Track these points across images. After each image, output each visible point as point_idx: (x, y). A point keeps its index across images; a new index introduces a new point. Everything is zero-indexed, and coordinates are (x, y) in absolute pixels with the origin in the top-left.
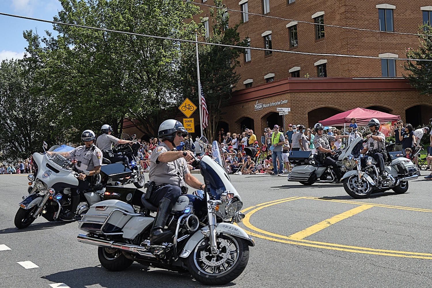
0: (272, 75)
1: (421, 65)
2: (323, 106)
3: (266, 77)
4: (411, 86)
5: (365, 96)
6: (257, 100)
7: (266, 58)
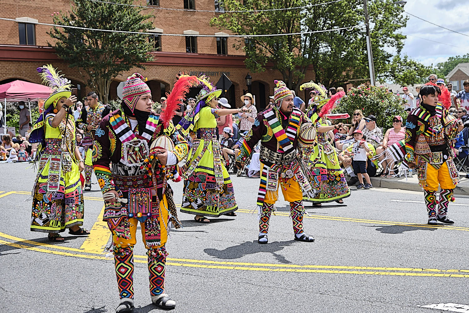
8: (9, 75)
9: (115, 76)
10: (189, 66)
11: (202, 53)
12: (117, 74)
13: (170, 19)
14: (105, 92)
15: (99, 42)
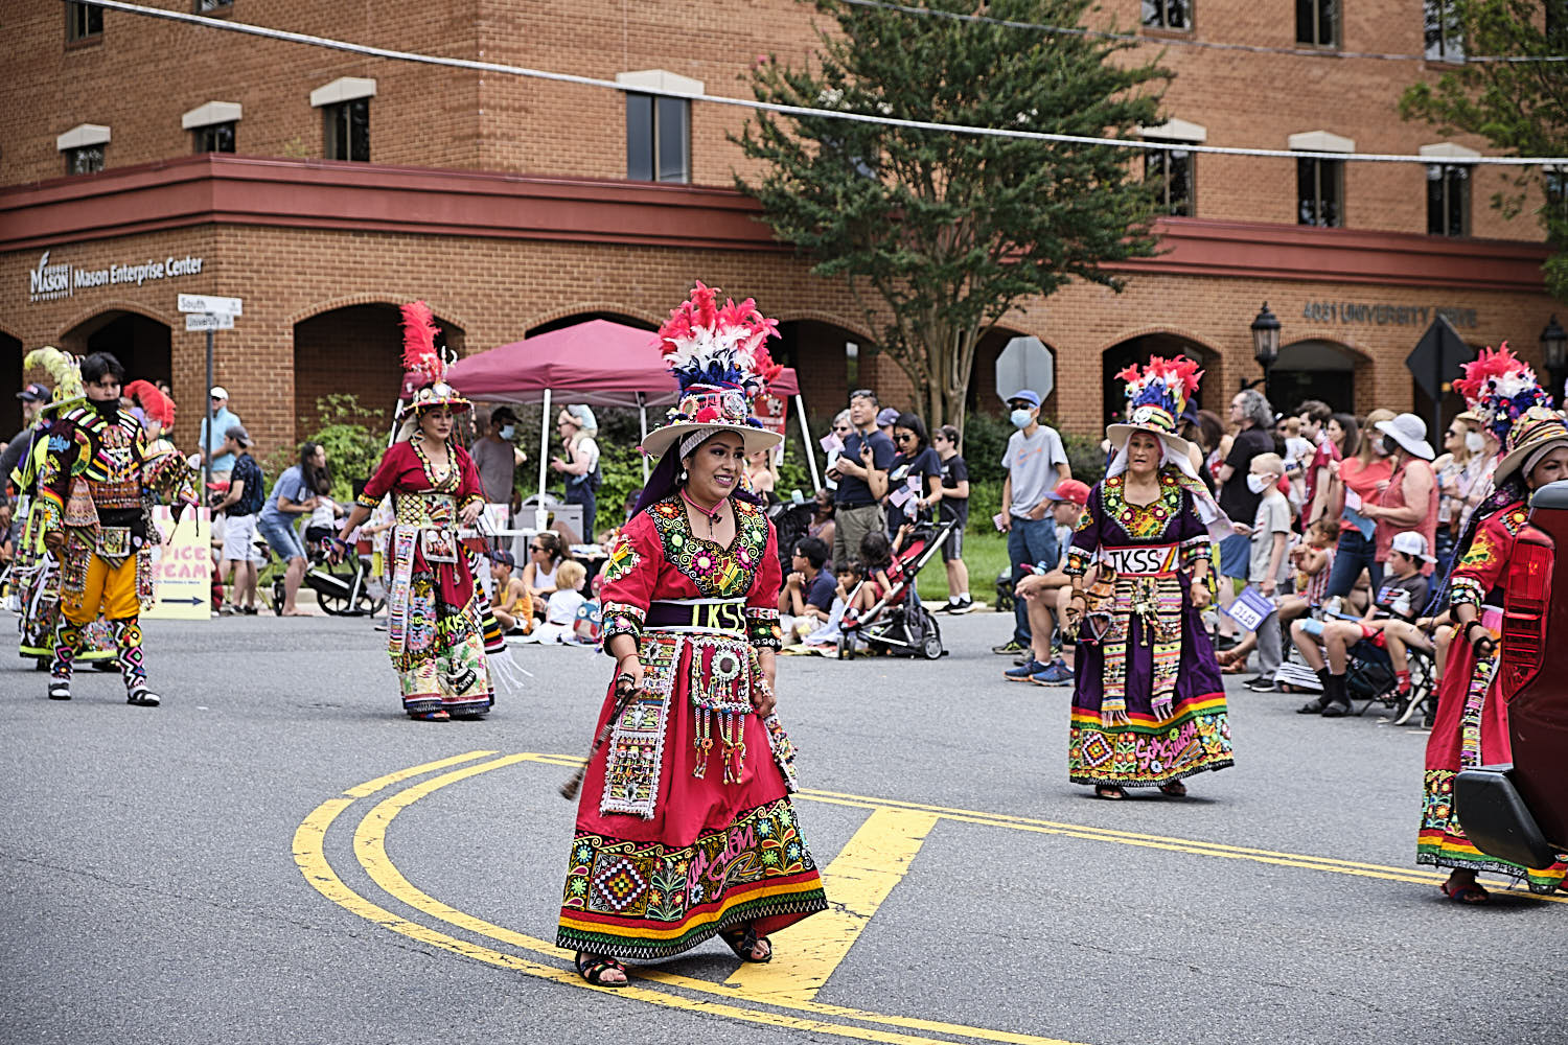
0: (100, 134)
1: (820, 140)
2: (365, 297)
3: (65, 141)
4: (774, 232)
5: (559, 266)
6: (43, 249)
7: (72, 49)
8: (580, 300)
9: (995, 316)
10: (1303, 282)
11: (1362, 227)
12: (1006, 307)
13: (1237, 84)
14: (956, 377)
15: (936, 175)
